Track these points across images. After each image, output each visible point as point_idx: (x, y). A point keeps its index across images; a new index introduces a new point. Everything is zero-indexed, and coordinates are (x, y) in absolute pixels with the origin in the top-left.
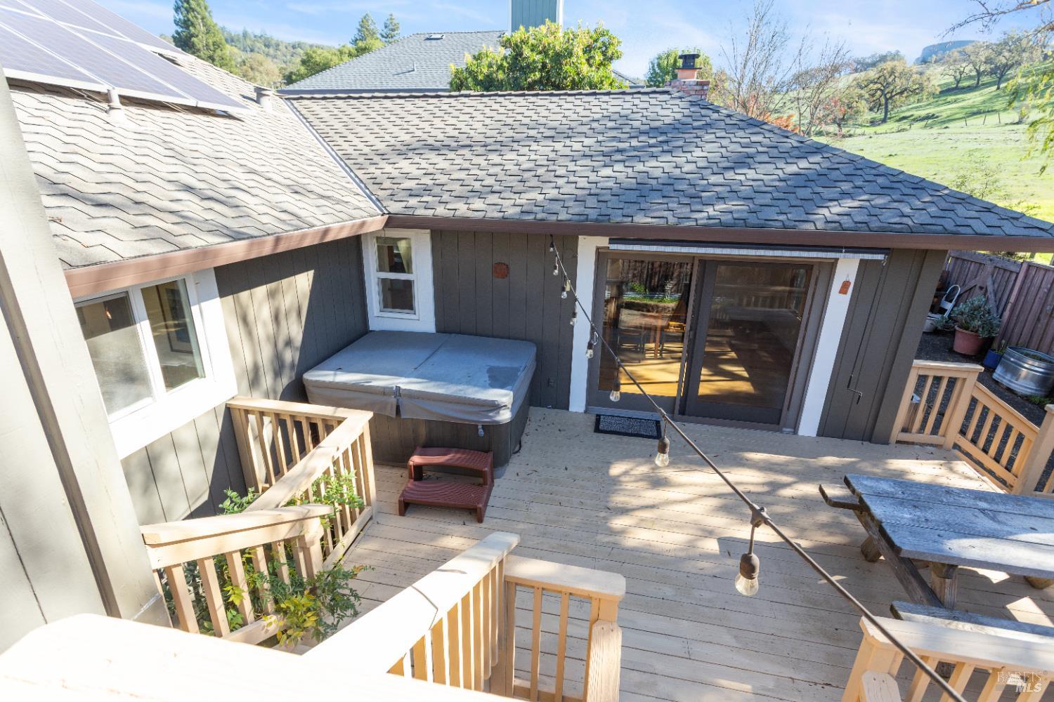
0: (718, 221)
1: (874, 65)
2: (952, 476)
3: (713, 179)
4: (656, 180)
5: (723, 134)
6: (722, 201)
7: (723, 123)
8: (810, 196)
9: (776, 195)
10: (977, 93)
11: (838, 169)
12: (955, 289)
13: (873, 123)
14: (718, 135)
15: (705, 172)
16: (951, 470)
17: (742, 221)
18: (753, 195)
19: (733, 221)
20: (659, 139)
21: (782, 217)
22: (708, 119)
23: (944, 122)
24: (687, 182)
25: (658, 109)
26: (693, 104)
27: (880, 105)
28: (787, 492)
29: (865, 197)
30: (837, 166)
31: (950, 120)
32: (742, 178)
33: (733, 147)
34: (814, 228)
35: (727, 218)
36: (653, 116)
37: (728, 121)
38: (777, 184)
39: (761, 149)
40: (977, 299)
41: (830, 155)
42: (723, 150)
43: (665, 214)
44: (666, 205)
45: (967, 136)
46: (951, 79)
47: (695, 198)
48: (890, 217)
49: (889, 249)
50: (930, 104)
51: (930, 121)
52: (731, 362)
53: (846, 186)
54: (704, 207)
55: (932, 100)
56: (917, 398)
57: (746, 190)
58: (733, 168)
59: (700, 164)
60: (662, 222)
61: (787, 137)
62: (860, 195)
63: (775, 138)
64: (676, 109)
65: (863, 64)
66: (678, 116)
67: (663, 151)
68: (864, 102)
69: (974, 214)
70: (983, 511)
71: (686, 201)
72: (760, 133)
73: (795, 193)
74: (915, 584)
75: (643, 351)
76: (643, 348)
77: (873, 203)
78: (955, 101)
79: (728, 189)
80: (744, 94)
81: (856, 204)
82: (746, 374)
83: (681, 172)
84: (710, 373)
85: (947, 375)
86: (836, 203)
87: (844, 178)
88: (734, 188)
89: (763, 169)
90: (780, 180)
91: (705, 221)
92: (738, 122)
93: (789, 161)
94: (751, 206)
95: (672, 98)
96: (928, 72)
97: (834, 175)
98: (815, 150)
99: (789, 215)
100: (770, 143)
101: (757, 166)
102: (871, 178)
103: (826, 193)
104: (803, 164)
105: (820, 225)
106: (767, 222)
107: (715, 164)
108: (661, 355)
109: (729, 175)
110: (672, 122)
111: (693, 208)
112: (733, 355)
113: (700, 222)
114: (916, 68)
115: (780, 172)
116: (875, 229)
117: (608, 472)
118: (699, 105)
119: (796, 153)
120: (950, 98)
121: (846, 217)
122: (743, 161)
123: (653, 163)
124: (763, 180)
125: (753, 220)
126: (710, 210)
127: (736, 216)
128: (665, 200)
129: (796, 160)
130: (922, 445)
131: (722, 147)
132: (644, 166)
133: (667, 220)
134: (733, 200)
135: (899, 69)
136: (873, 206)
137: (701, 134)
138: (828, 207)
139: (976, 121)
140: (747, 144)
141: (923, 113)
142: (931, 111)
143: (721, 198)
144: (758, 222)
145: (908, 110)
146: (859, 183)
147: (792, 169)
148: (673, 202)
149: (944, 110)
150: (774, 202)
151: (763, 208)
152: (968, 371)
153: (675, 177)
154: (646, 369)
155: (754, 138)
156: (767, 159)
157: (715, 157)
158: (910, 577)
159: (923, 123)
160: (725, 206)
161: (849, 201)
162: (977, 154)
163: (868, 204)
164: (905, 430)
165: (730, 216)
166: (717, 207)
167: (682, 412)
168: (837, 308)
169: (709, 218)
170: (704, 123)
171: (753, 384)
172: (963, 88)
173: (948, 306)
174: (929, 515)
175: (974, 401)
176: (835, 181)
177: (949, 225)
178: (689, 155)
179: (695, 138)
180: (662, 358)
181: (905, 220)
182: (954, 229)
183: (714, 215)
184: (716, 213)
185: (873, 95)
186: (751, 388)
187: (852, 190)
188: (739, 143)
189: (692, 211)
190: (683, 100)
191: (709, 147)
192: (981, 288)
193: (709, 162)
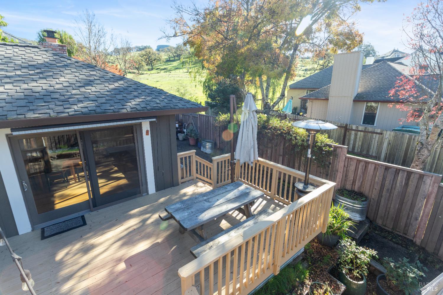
0: (81, 112)
1: (143, 49)
2: (198, 188)
3: (74, 92)
4: (38, 93)
5: (75, 70)
6: (81, 102)
7: (74, 65)
8: (122, 98)
9: (107, 98)
10: (175, 62)
11: (131, 87)
12: (185, 125)
13: (149, 70)
14: (72, 71)
15: (69, 89)
16: (197, 186)
17: (94, 111)
18: (96, 99)
19: (89, 112)
20: (36, 71)
21: (112, 108)
22: (65, 63)
23: (170, 71)
24: (59, 94)
25: (33, 55)
26: (54, 55)
27: (149, 64)
28: (150, 221)
29: (143, 97)
30: (130, 85)
31: (170, 70)
32: (89, 91)
33: (81, 77)
34: (127, 111)
35: (84, 110)
36: (31, 59)
37: (76, 64)
38: (107, 93)
39: (96, 78)
40: (191, 127)
41: (127, 81)
42: (77, 78)
43: (48, 111)
44: (48, 107)
45: (176, 75)
46: (167, 57)
47: (66, 101)
48: (153, 105)
49: (156, 116)
50: (164, 65)
51: (166, 70)
52: (116, 172)
53: (135, 94)
54: (72, 106)
55: (164, 63)
56: (182, 166)
57: (92, 97)
58: (84, 87)
59: (64, 85)
60: (46, 116)
61: (107, 73)
62: (142, 97)
63: (102, 73)
64: (44, 56)
65: (140, 49)
66: (46, 60)
67: (40, 78)
68: (144, 62)
69: (177, 101)
70: (205, 200)
71: (61, 103)
72: (94, 71)
73: (115, 97)
74: (195, 236)
75: (68, 181)
76: (67, 179)
77: (146, 99)
78: (171, 64)
79: (83, 96)
80: (93, 54)
81: (141, 100)
82: (123, 176)
83: (54, 89)
84: (107, 181)
85: (187, 156)
86: (133, 100)
87: (134, 90)
88: (86, 96)
89: (99, 87)
90: (108, 92)
91: (73, 113)
92: (82, 65)
93: (110, 83)
94: (97, 104)
95: (40, 50)
96: (160, 54)
97: (130, 89)
98: (120, 79)
99: (115, 107)
100: (99, 75)
101: (96, 85)
102: (144, 90)
103: (129, 97)
104: (116, 84)
105: (129, 110)
106: (106, 110)
107: (74, 85)
108: (79, 180)
109: (83, 90)
110: (44, 63)
111: (65, 107)
112: (116, 168)
113: (70, 113)
114: (157, 52)
115: (107, 88)
116: (150, 109)
117: (54, 260)
118: (59, 55)
119: (112, 80)
120: (169, 63)
121: (138, 106)
122: (89, 83)
123: (35, 84)
124: (100, 92)
125: (98, 110)
126: (75, 107)
127: (90, 109)
128: (46, 104)
129: (113, 83)
130: (188, 181)
131: (76, 77)
132: (28, 86)
133: (50, 115)
134: (87, 102)
135: (151, 52)
136: (146, 101)
137: (63, 70)
138: (130, 102)
139: (177, 71)
140: (88, 75)
141: (163, 67)
142: (165, 67)
143: (81, 101)
144: (102, 111)
145: (159, 66)
146: (140, 92)
147: (112, 87)
148: (52, 105)
149: (169, 67)
150: (107, 101)
151: (102, 104)
152: (193, 153)
153: (51, 91)
154: (70, 190)
155: (92, 73)
156: (100, 83)
157: (73, 81)
158: (194, 235)
159: (164, 71)
160: (83, 105)
161: (138, 99)
162: (180, 82)
163: (144, 100)
164: (182, 178)
165: (86, 109)
166: (79, 106)
167: (95, 206)
168: (147, 141)
169: (75, 111)
170: (63, 64)
171: (127, 179)
172: (171, 60)
173: (185, 131)
174: (192, 210)
175: (197, 162)
176: (131, 91)
177: (172, 106)
178: (57, 80)
179: (59, 71)
180: (79, 181)
181: (159, 105)
182: (174, 107)
183: (78, 110)
184: (79, 108)
185: (146, 60)
186: (127, 181)
187: (138, 95)
188: (85, 75)
189: (65, 108)
190: (48, 52)
191: (68, 76)
192: (191, 123)
193: (70, 84)
